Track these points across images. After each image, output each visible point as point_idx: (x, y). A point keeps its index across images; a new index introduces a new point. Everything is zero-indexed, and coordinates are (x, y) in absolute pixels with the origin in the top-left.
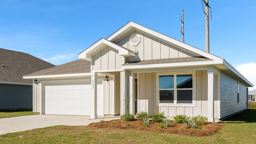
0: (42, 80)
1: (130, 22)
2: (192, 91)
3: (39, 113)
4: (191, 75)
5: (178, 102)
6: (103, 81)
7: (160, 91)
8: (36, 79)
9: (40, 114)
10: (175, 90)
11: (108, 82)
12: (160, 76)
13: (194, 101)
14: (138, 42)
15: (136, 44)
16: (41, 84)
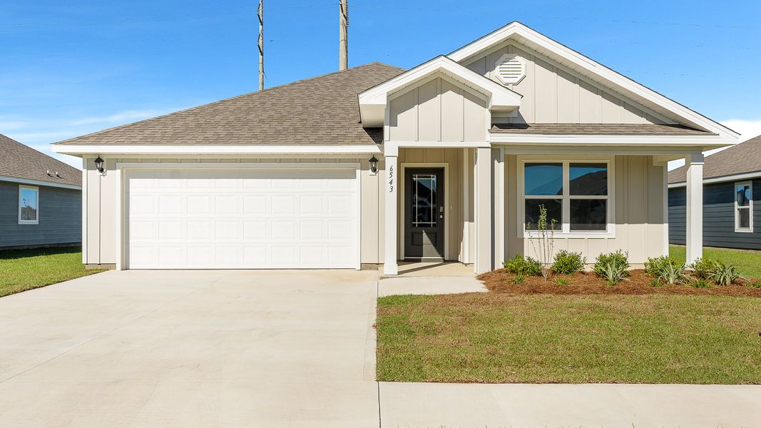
0: (122, 161)
1: (513, 25)
2: (604, 202)
3: (108, 267)
4: (605, 165)
5: (572, 229)
6: (358, 172)
7: (527, 201)
8: (99, 154)
9: (115, 268)
10: (566, 199)
11: (374, 174)
12: (527, 165)
13: (609, 226)
14: (520, 77)
15: (515, 81)
16: (118, 172)
